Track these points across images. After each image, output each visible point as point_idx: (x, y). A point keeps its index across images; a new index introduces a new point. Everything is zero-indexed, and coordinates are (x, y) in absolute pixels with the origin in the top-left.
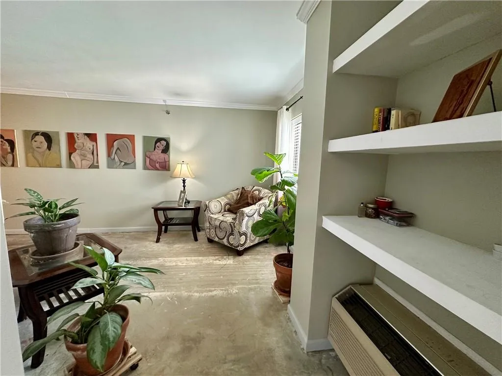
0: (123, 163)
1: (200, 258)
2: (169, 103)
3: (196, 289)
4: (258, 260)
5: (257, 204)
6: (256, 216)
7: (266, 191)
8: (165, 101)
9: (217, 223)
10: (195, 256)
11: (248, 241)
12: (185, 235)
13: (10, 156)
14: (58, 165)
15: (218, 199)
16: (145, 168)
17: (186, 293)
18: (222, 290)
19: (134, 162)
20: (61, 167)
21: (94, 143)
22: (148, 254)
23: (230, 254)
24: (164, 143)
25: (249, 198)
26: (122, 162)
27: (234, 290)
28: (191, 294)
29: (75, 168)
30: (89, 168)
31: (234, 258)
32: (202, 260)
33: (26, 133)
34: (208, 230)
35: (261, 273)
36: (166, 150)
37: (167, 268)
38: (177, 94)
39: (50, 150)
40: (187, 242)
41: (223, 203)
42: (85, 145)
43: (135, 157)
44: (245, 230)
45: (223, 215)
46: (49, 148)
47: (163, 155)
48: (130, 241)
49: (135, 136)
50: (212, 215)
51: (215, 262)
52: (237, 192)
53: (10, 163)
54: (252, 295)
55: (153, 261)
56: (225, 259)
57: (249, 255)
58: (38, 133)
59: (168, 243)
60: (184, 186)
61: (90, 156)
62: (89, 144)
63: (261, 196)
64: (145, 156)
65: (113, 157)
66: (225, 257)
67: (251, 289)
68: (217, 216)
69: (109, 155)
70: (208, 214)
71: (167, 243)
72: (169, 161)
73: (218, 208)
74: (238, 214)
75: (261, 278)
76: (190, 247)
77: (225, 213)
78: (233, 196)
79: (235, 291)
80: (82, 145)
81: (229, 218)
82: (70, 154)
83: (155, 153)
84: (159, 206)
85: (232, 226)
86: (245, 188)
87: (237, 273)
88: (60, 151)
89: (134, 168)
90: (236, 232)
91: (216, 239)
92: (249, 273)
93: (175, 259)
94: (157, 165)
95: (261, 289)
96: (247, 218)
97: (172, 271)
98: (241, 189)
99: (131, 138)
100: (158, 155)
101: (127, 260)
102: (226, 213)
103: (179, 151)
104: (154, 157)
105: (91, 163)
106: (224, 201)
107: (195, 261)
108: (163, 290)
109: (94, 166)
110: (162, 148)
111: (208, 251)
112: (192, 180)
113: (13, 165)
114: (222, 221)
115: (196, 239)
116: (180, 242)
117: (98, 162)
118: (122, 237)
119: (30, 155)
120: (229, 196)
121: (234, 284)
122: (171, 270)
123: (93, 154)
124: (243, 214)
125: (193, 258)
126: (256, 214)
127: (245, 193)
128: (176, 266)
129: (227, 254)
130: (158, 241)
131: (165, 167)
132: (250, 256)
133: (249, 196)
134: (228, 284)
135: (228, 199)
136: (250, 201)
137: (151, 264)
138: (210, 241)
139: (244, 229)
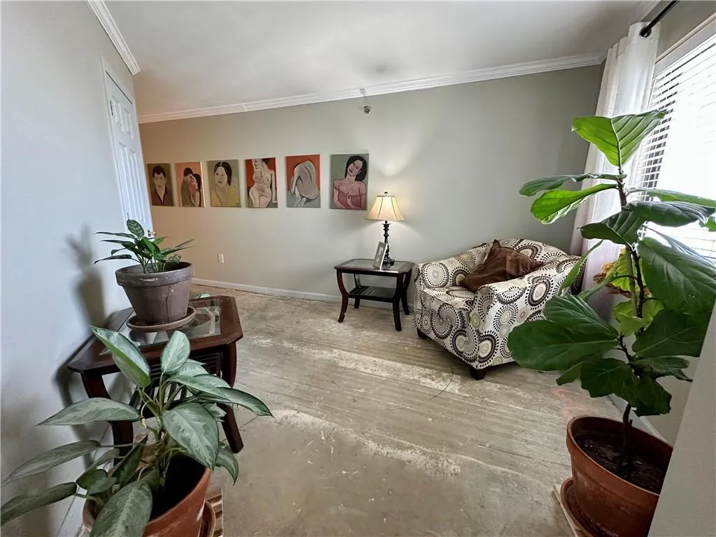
0: (305, 200)
1: (399, 365)
2: (369, 93)
3: (375, 431)
4: (519, 400)
5: (527, 276)
6: (521, 303)
7: (553, 249)
8: (363, 90)
9: (435, 306)
10: (390, 360)
11: (498, 354)
12: (383, 317)
13: (197, 193)
14: (237, 204)
15: (441, 262)
16: (333, 206)
17: (354, 436)
18: (425, 453)
19: (318, 197)
20: (240, 207)
21: (273, 172)
22: (320, 339)
23: (456, 371)
24: (359, 163)
25: (508, 263)
26: (303, 197)
27: (452, 464)
28: (363, 439)
29: (253, 207)
30: (267, 207)
31: (463, 381)
32: (400, 370)
33: (209, 163)
34: (419, 316)
35: (522, 436)
36: (362, 175)
37: (340, 370)
38: (381, 69)
39: (230, 185)
40: (382, 330)
41: (451, 270)
42: (263, 174)
43: (319, 189)
44: (493, 330)
45: (447, 293)
46: (229, 182)
47: (357, 185)
48: (307, 313)
49: (320, 157)
50: (426, 290)
51: (423, 380)
52: (482, 249)
53: (198, 203)
54: (495, 494)
55: (325, 352)
56: (444, 380)
57: (498, 383)
58: (220, 163)
59: (356, 327)
60: (386, 236)
61: (268, 190)
62: (267, 174)
63: (538, 260)
64: (333, 187)
65: (292, 191)
66: (445, 374)
67: (492, 477)
68: (436, 293)
69: (289, 188)
70: (420, 287)
71: (352, 325)
72: (366, 194)
73: (441, 278)
74: (479, 295)
75: (525, 453)
76: (386, 340)
77: (455, 288)
78: (472, 258)
79: (454, 468)
80: (259, 175)
81: (459, 299)
82: (248, 188)
83: (346, 181)
84: (344, 266)
85: (464, 317)
86: (501, 243)
87: (464, 420)
88: (239, 186)
89: (318, 206)
90: (471, 329)
91: (432, 335)
92: (495, 429)
93: (355, 356)
94: (349, 201)
95: (522, 486)
96: (498, 305)
97: (345, 380)
98: (491, 245)
99: (315, 159)
100: (350, 184)
101: (293, 343)
102: (457, 288)
103: (381, 176)
104: (343, 189)
105: (269, 200)
106: (453, 265)
107: (387, 368)
108: (320, 413)
109: (273, 205)
110: (356, 172)
111: (414, 354)
112: (399, 224)
113: (200, 206)
114: (444, 304)
115: (399, 328)
116: (373, 328)
117: (276, 200)
118: (299, 306)
119: (213, 192)
120: (465, 257)
121: (453, 448)
122: (344, 376)
123: (271, 187)
124: (490, 296)
125: (386, 362)
126: (523, 299)
127: (500, 251)
128: (354, 370)
129: (450, 369)
130: (341, 320)
131: (360, 203)
132: (499, 386)
133: (509, 258)
134: (439, 444)
135: (464, 263)
136: (509, 268)
137: (321, 356)
138: (422, 336)
139: (489, 327)
